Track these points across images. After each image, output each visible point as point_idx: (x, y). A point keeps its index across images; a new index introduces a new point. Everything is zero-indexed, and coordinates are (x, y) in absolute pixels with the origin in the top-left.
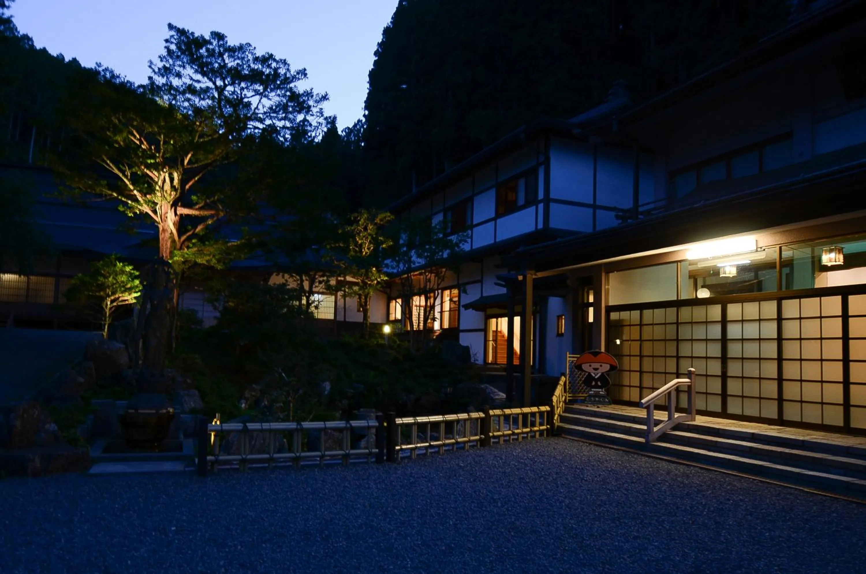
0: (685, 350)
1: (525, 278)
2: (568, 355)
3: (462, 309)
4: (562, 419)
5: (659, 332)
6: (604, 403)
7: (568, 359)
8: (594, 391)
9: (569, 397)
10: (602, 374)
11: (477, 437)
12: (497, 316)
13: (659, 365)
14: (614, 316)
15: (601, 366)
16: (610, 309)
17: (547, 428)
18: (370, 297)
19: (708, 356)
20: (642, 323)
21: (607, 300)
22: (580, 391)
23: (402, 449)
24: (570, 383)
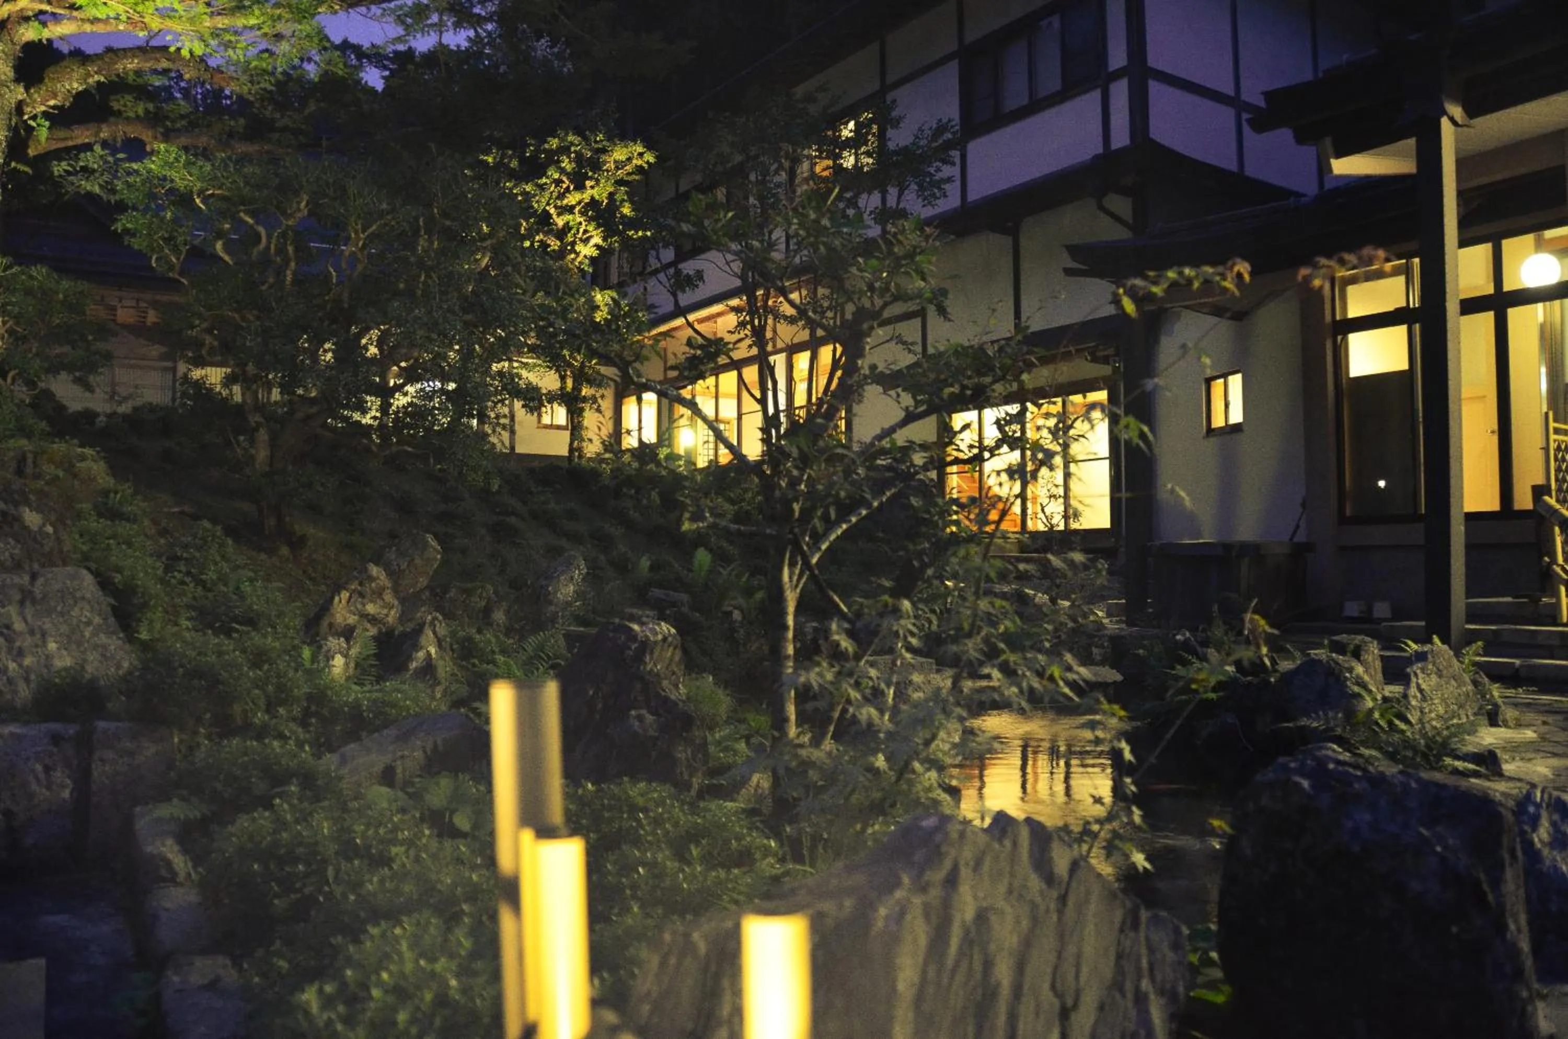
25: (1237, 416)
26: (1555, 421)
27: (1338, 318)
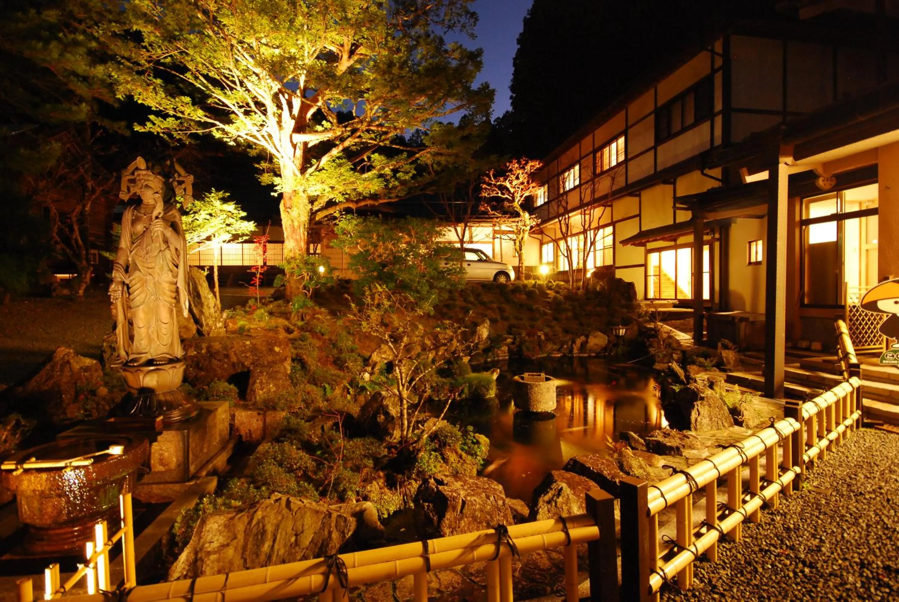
1: (774, 176)
3: (618, 245)
12: (661, 250)
17: (859, 415)
18: (525, 241)
22: (866, 341)
25: (760, 257)
27: (804, 218)
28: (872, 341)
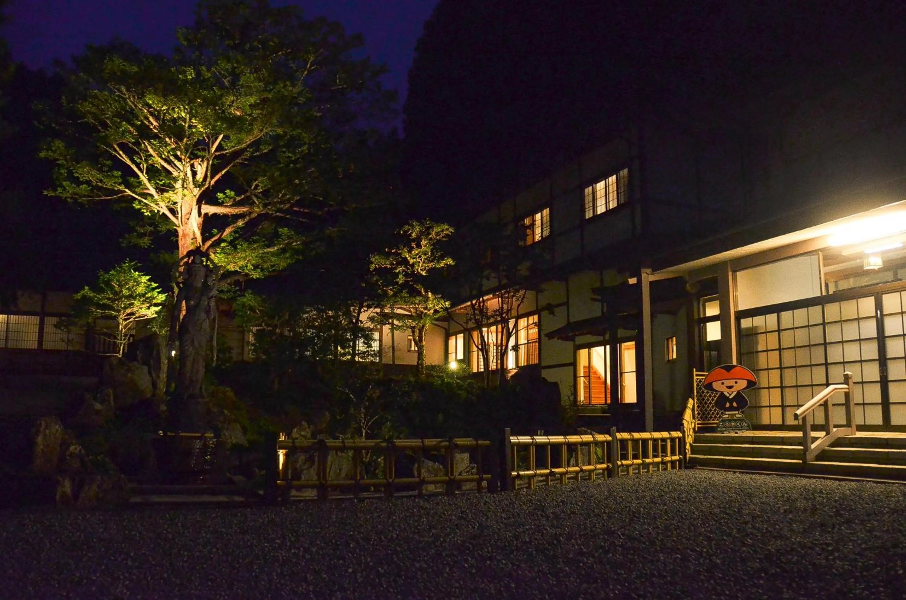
0: (835, 354)
2: (695, 373)
3: (544, 339)
4: (694, 450)
5: (801, 337)
6: (742, 428)
7: (695, 377)
8: (729, 414)
9: (698, 424)
10: (738, 392)
11: (604, 466)
12: (590, 346)
13: (804, 377)
14: (746, 323)
15: (736, 383)
16: (741, 315)
17: (680, 458)
18: (426, 330)
19: (863, 359)
20: (781, 328)
21: (736, 305)
22: (711, 417)
23: (518, 476)
24: (698, 407)
25: (675, 357)
26: (696, 371)
27: (702, 316)
28: (715, 417)
